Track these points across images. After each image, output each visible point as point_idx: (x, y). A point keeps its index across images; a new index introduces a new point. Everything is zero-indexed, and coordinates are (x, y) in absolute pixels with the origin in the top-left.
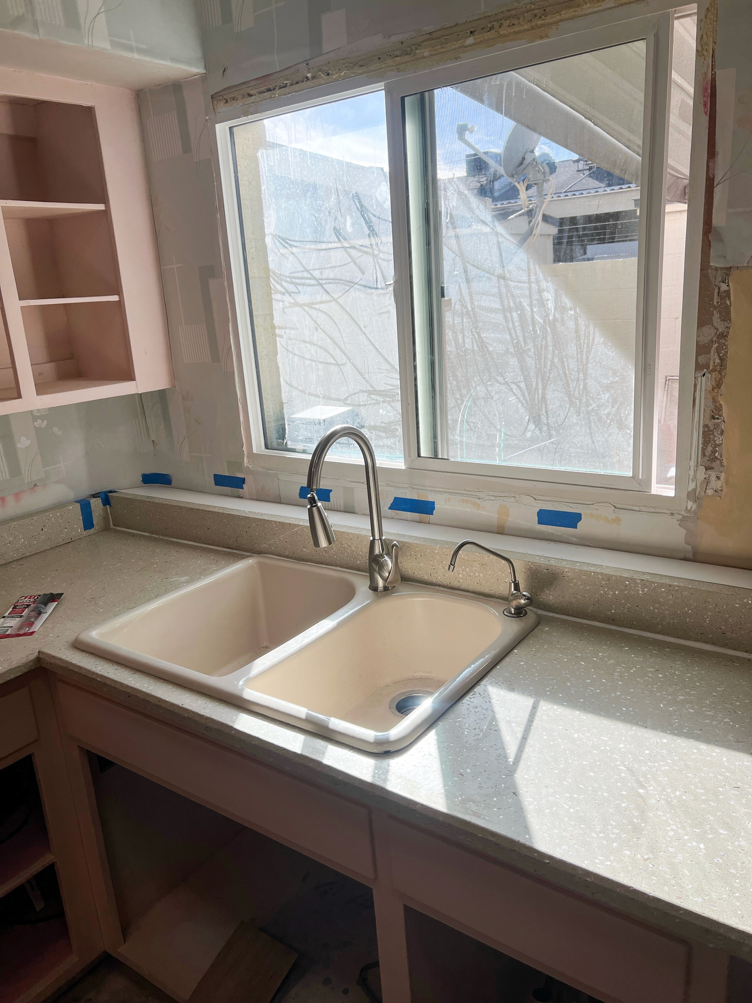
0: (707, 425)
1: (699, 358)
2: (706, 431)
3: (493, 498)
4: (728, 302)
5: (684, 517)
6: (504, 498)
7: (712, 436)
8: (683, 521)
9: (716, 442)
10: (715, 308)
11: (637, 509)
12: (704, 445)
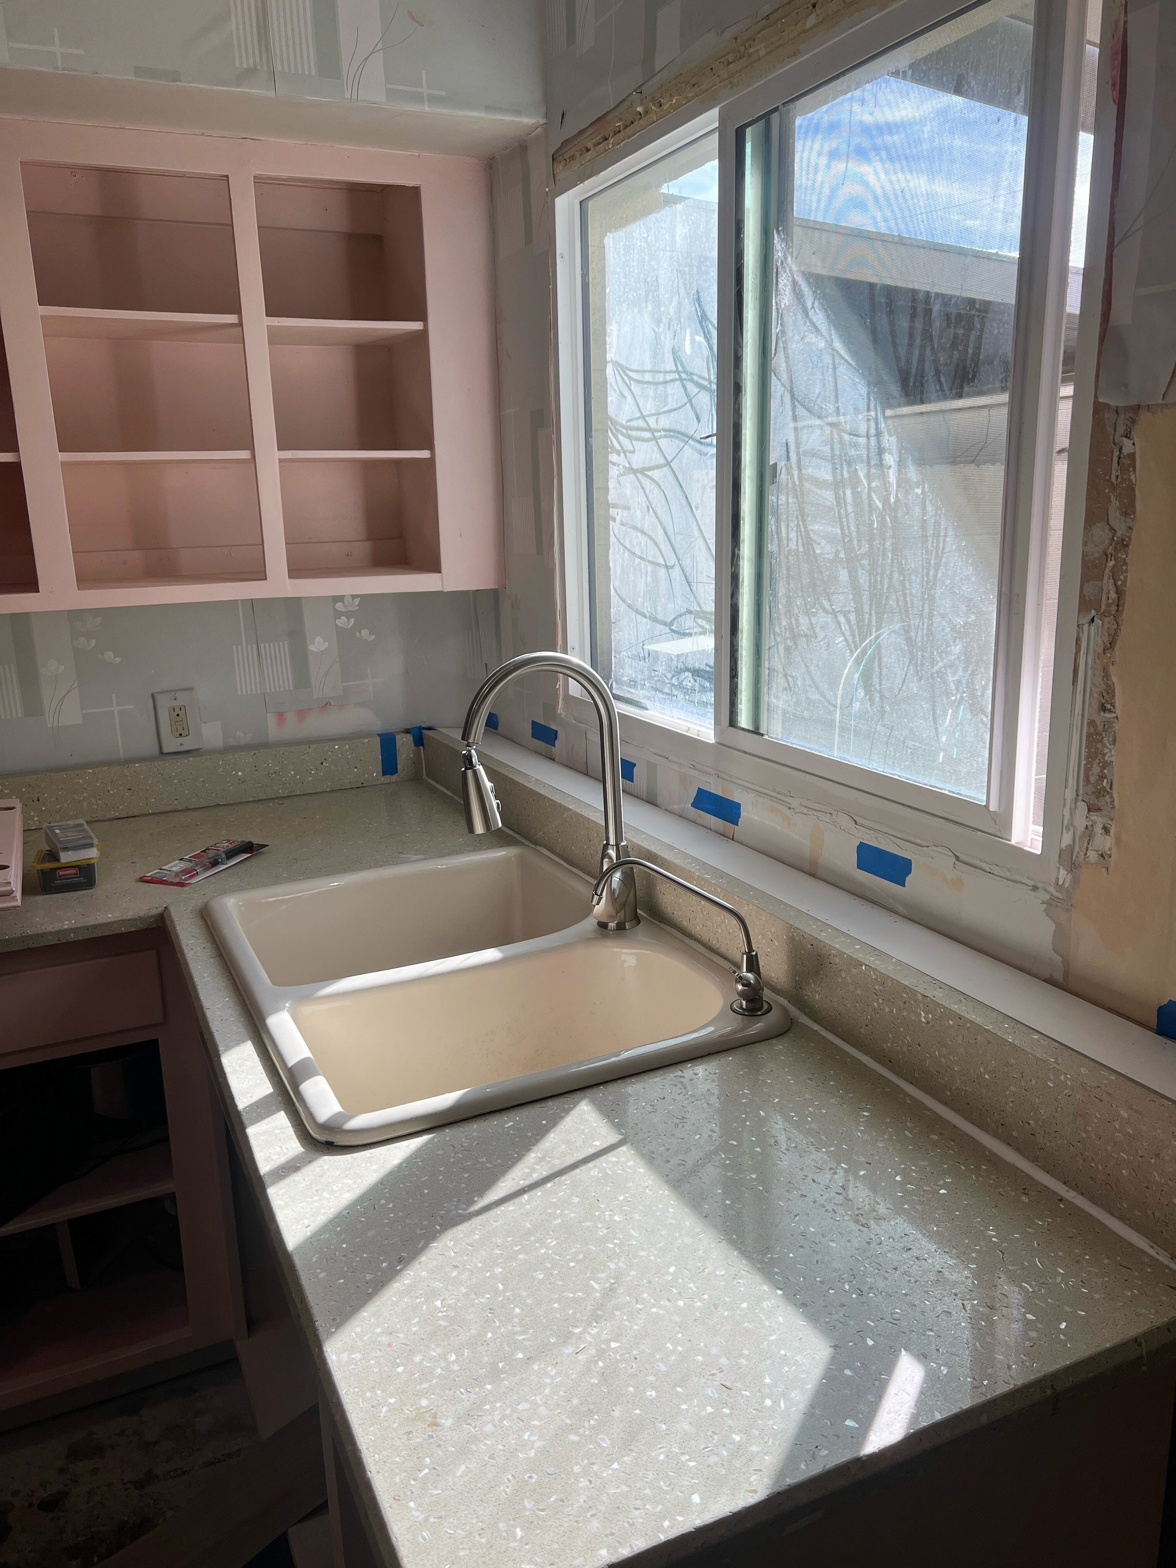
0: (1094, 721)
1: (1086, 585)
2: (1092, 734)
3: (805, 811)
4: (1133, 477)
5: (1053, 898)
6: (819, 814)
7: (1099, 746)
8: (1051, 904)
9: (1106, 758)
10: (1114, 488)
11: (986, 867)
12: (1088, 763)
